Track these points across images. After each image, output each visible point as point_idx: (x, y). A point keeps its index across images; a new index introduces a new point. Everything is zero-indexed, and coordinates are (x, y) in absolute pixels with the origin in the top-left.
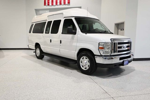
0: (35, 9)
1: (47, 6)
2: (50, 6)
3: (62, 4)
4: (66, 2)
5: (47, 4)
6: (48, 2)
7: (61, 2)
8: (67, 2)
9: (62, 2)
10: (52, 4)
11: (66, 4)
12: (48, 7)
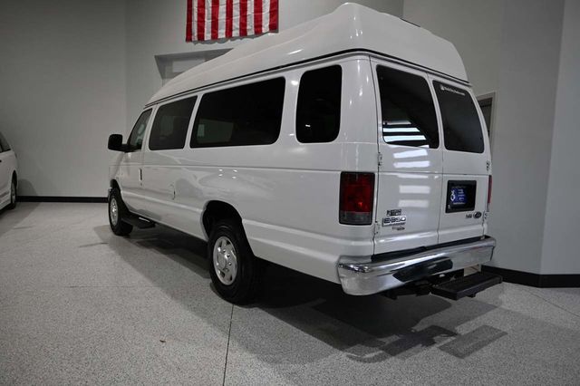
0: (156, 57)
1: (195, 43)
2: (208, 42)
3: (249, 34)
4: (263, 24)
5: (196, 34)
6: (201, 29)
7: (246, 25)
8: (268, 24)
9: (248, 27)
10: (215, 37)
11: (263, 31)
12: (201, 47)
